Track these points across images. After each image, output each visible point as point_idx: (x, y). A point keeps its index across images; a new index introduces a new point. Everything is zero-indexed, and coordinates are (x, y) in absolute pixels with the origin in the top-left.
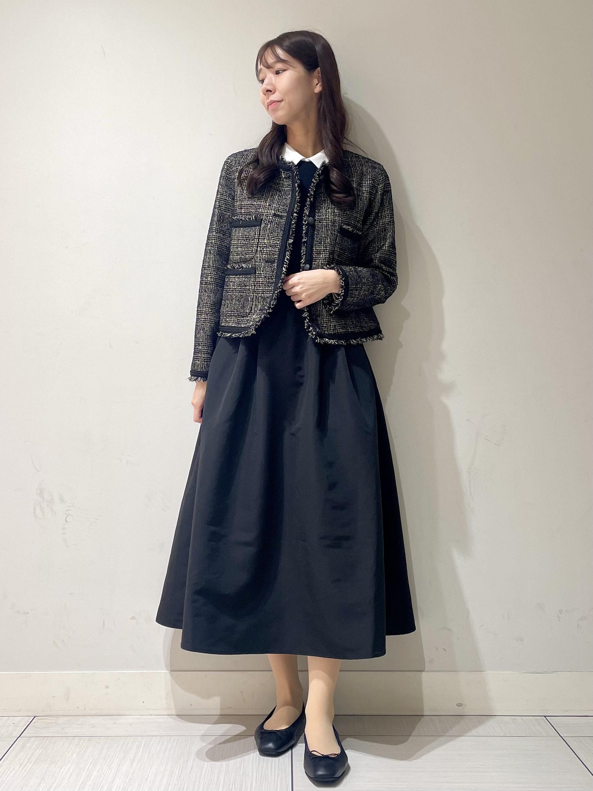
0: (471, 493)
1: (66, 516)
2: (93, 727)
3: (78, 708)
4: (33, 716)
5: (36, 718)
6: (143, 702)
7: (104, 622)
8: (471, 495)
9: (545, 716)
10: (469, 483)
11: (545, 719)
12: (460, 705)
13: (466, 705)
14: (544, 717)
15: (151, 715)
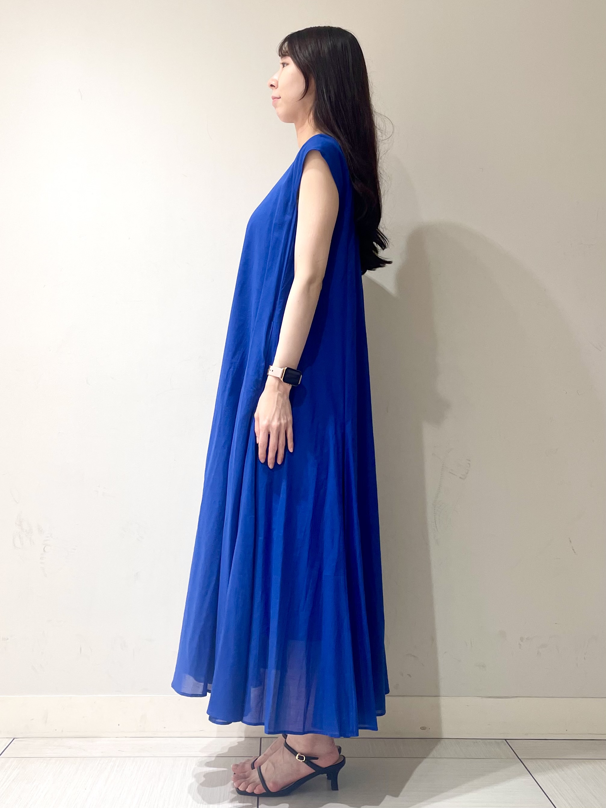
0: (436, 525)
1: (44, 546)
2: (70, 748)
3: (56, 730)
4: (12, 738)
5: (15, 739)
6: (119, 725)
7: (81, 648)
8: (436, 527)
9: (506, 740)
10: (434, 515)
11: (505, 741)
12: (423, 728)
13: (429, 729)
14: (504, 740)
15: (126, 737)
